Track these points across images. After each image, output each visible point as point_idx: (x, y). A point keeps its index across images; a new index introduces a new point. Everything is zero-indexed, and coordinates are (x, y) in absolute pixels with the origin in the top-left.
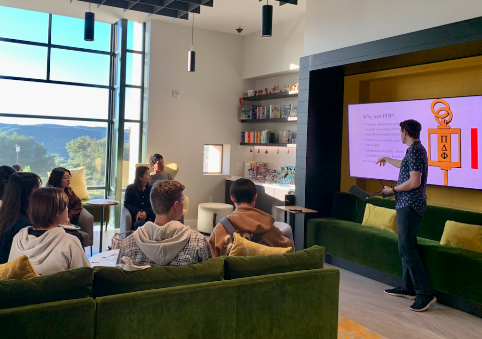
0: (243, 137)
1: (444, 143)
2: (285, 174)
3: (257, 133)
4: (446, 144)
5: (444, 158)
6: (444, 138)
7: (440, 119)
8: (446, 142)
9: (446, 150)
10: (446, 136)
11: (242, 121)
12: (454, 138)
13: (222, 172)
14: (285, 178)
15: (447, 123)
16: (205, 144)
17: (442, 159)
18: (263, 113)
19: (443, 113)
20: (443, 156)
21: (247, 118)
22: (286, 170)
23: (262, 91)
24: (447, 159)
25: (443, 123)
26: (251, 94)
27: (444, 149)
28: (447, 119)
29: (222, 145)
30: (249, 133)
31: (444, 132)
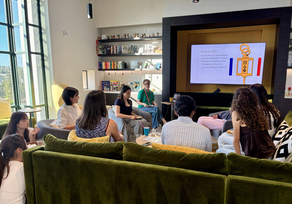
0: (100, 65)
1: (245, 65)
2: (135, 86)
3: (114, 62)
4: (246, 65)
5: (244, 72)
6: (245, 62)
7: (244, 53)
8: (246, 64)
9: (246, 68)
10: (246, 62)
11: (99, 55)
12: (250, 62)
13: (87, 89)
14: (136, 88)
15: (247, 55)
16: (83, 71)
17: (243, 72)
18: (116, 50)
19: (246, 50)
20: (244, 71)
21: (102, 53)
22: (135, 84)
23: (114, 36)
24: (246, 72)
25: (245, 55)
26: (105, 38)
27: (245, 67)
28: (248, 53)
29: (86, 71)
30: (106, 63)
31: (245, 60)
